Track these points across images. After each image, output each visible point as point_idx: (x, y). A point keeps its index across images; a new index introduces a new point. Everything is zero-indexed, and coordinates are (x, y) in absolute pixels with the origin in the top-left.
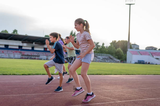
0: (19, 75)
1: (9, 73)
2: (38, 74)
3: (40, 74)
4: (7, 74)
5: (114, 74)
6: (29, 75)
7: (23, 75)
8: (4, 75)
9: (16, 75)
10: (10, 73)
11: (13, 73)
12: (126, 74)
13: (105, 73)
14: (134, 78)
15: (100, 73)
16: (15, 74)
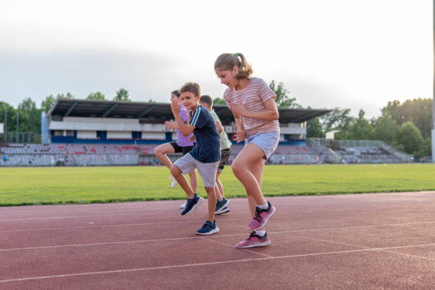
0: (82, 203)
1: (58, 200)
2: (135, 200)
3: (141, 200)
4: (53, 201)
5: (355, 191)
6: (110, 201)
7: (94, 202)
8: (44, 204)
9: (77, 203)
11: (68, 200)
12: (391, 191)
13: (327, 191)
15: (313, 191)
16: (72, 202)
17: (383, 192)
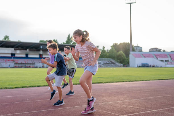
0: (11, 88)
2: (32, 86)
3: (35, 86)
5: (116, 81)
6: (23, 87)
7: (16, 88)
9: (9, 88)
10: (1, 87)
11: (5, 87)
12: (129, 81)
13: (106, 81)
14: (138, 85)
15: (101, 82)
16: (6, 88)
17: (126, 81)
